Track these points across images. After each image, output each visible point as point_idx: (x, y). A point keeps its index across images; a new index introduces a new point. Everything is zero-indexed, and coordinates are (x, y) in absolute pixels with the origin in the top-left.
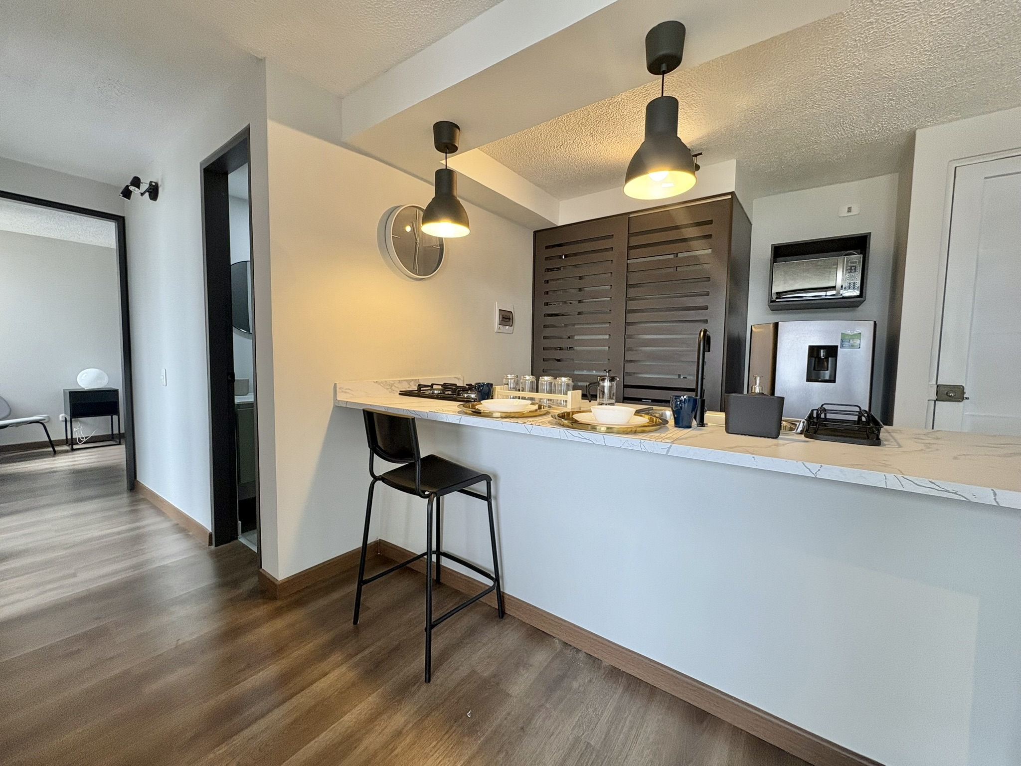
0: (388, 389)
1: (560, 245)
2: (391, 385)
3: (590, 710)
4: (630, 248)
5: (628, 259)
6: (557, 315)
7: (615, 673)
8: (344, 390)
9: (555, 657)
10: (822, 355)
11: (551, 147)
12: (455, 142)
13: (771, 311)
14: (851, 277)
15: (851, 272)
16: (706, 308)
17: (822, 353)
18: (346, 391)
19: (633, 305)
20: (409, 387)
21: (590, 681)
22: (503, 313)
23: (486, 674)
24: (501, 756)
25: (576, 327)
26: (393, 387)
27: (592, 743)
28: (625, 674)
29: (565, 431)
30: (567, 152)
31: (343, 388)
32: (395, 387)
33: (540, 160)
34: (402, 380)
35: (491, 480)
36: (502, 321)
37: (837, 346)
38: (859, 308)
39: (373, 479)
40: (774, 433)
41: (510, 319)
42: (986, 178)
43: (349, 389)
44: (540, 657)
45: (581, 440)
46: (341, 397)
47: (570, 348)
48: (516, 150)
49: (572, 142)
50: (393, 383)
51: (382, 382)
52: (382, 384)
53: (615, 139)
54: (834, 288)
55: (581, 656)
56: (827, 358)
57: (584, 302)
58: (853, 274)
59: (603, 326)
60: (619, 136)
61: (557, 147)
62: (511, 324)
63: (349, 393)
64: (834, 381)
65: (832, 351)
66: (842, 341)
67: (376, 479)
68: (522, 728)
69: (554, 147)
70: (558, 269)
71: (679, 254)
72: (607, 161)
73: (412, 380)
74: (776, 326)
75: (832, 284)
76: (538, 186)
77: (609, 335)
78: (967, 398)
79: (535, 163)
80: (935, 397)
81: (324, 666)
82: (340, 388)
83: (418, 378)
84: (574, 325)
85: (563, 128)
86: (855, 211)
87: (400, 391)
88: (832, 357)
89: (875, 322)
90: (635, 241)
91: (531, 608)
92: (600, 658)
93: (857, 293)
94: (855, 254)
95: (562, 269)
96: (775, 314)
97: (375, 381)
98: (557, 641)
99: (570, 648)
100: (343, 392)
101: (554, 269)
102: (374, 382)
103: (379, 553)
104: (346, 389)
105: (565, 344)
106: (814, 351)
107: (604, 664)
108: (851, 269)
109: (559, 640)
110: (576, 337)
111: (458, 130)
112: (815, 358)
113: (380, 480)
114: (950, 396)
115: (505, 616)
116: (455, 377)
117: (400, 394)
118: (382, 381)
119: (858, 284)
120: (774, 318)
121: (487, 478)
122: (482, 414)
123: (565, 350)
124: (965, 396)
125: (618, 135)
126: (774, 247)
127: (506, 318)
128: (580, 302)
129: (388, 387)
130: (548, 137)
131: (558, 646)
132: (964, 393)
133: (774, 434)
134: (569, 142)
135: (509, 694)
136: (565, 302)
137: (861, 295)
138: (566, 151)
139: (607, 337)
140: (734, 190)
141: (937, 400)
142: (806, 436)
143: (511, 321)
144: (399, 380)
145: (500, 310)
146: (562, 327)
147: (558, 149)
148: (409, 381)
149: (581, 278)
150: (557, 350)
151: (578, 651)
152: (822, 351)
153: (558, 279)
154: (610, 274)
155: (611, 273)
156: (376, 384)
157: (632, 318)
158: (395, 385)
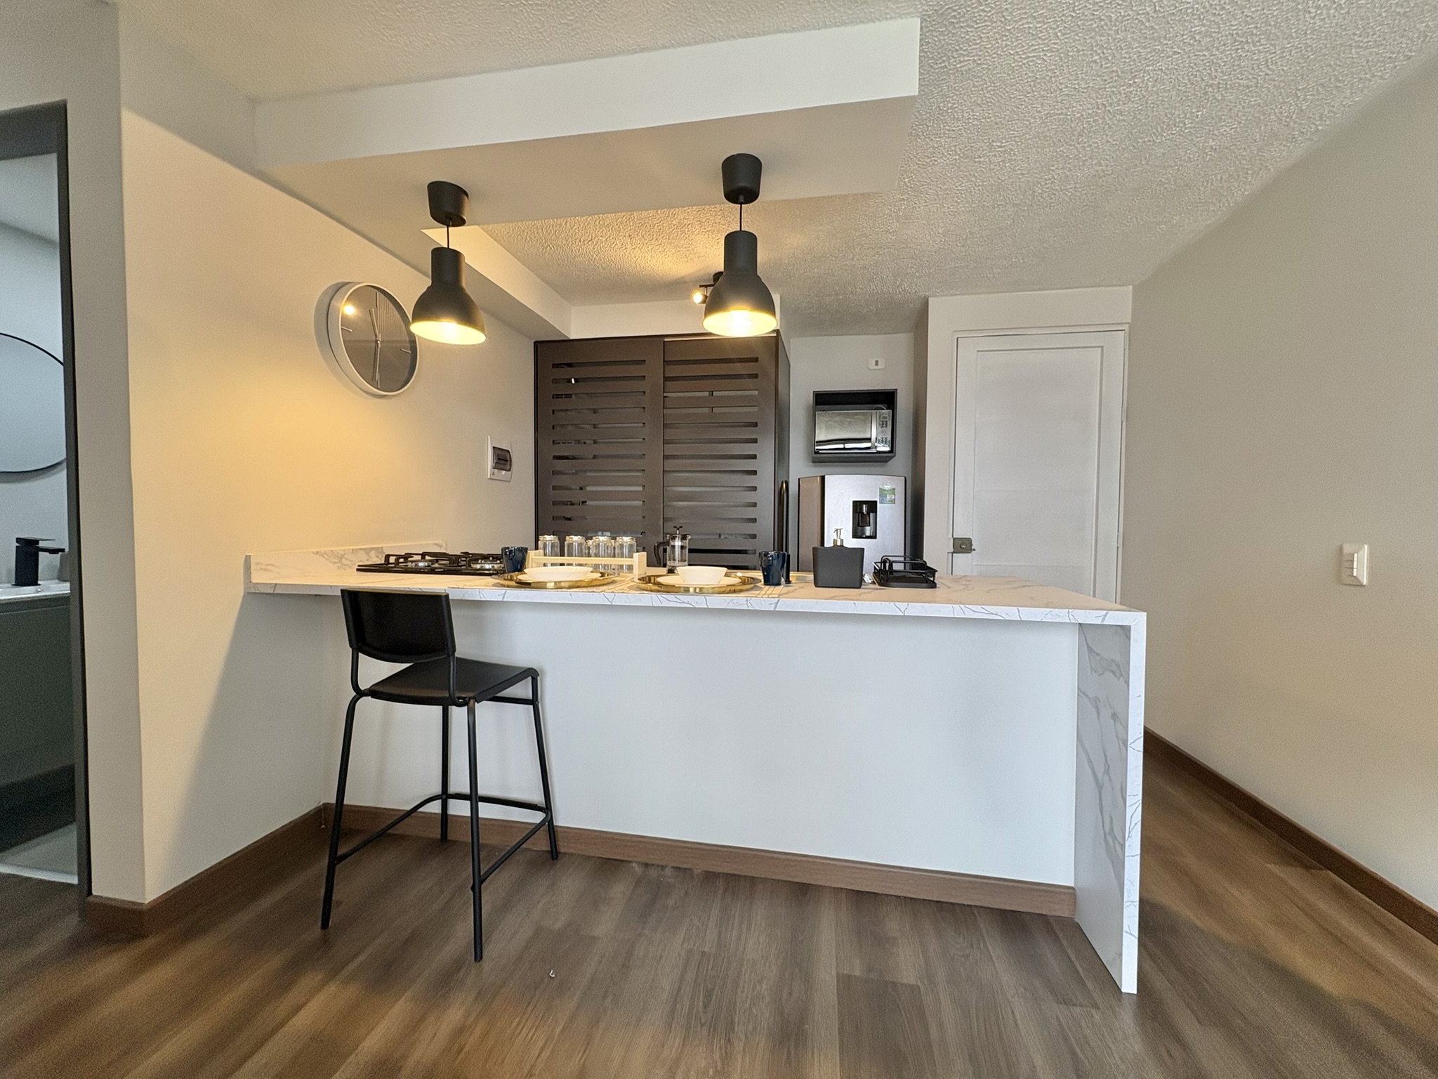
0: (335, 563)
1: (570, 365)
2: (341, 557)
3: (695, 921)
4: (666, 379)
5: (664, 392)
6: (566, 458)
7: (710, 877)
8: (262, 567)
9: (637, 884)
10: (864, 511)
11: (576, 239)
12: (462, 214)
13: (812, 464)
14: (883, 432)
15: (883, 427)
16: (754, 457)
17: (865, 508)
18: (269, 567)
19: (671, 449)
20: (368, 560)
21: (686, 893)
22: (499, 452)
23: (558, 925)
24: (609, 1000)
25: (588, 474)
26: (344, 560)
27: (706, 950)
28: (721, 875)
29: (659, 596)
30: (596, 249)
31: (261, 564)
32: (346, 559)
33: (557, 252)
34: (357, 549)
35: (538, 675)
36: (496, 463)
37: (876, 502)
38: (889, 463)
39: (355, 694)
40: (858, 583)
41: (507, 461)
42: (978, 351)
43: (272, 565)
44: (620, 890)
45: (679, 605)
46: (258, 578)
47: (583, 502)
48: (527, 233)
49: (604, 240)
50: (343, 553)
51: (325, 553)
52: (325, 556)
53: (657, 247)
54: (869, 440)
55: (668, 872)
56: (868, 513)
57: (600, 443)
58: (884, 429)
59: (633, 474)
60: (663, 245)
61: (584, 241)
62: (509, 468)
63: (271, 571)
64: (875, 537)
65: (872, 506)
66: (881, 495)
67: (360, 694)
68: (624, 965)
69: (580, 241)
70: (569, 396)
71: (714, 393)
72: (642, 270)
73: (373, 549)
74: (823, 478)
75: (868, 436)
76: (548, 283)
77: (644, 486)
78: (974, 550)
79: (550, 255)
80: (952, 550)
81: (292, 998)
82: (257, 564)
83: (380, 546)
84: (586, 471)
85: (597, 222)
86: (880, 366)
87: (359, 566)
88: (872, 512)
89: (905, 478)
90: (673, 371)
91: (597, 834)
92: (689, 866)
93: (888, 449)
94: (883, 409)
95: (573, 397)
96: (816, 466)
97: (315, 550)
98: (634, 865)
99: (653, 867)
100: (261, 569)
101: (562, 395)
102: (313, 553)
103: (323, 826)
104: (267, 565)
105: (577, 496)
106: (857, 505)
107: (696, 872)
108: (883, 424)
109: (636, 862)
110: (588, 489)
111: (466, 197)
112: (859, 513)
113: (367, 695)
114: (963, 548)
115: (560, 856)
116: (436, 544)
117: (358, 570)
118: (325, 551)
119: (889, 438)
120: (818, 471)
121: (532, 675)
122: (532, 585)
123: (576, 504)
124: (973, 547)
125: (661, 244)
126: (816, 394)
127: (502, 459)
128: (595, 442)
129: (335, 560)
130: (575, 227)
131: (638, 869)
132: (972, 545)
133: (858, 586)
134: (601, 238)
135: (595, 937)
136: (578, 442)
137: (891, 451)
138: (594, 249)
139: (640, 489)
140: (779, 328)
141: (954, 552)
142: (880, 585)
143: (509, 463)
144: (353, 550)
145: (494, 447)
146: (573, 474)
147: (584, 244)
148: (367, 551)
149: (595, 411)
150: (567, 504)
151: (663, 867)
152: (864, 506)
153: (567, 410)
154: (642, 410)
155: (644, 408)
156: (317, 556)
157: (671, 464)
158: (345, 556)
